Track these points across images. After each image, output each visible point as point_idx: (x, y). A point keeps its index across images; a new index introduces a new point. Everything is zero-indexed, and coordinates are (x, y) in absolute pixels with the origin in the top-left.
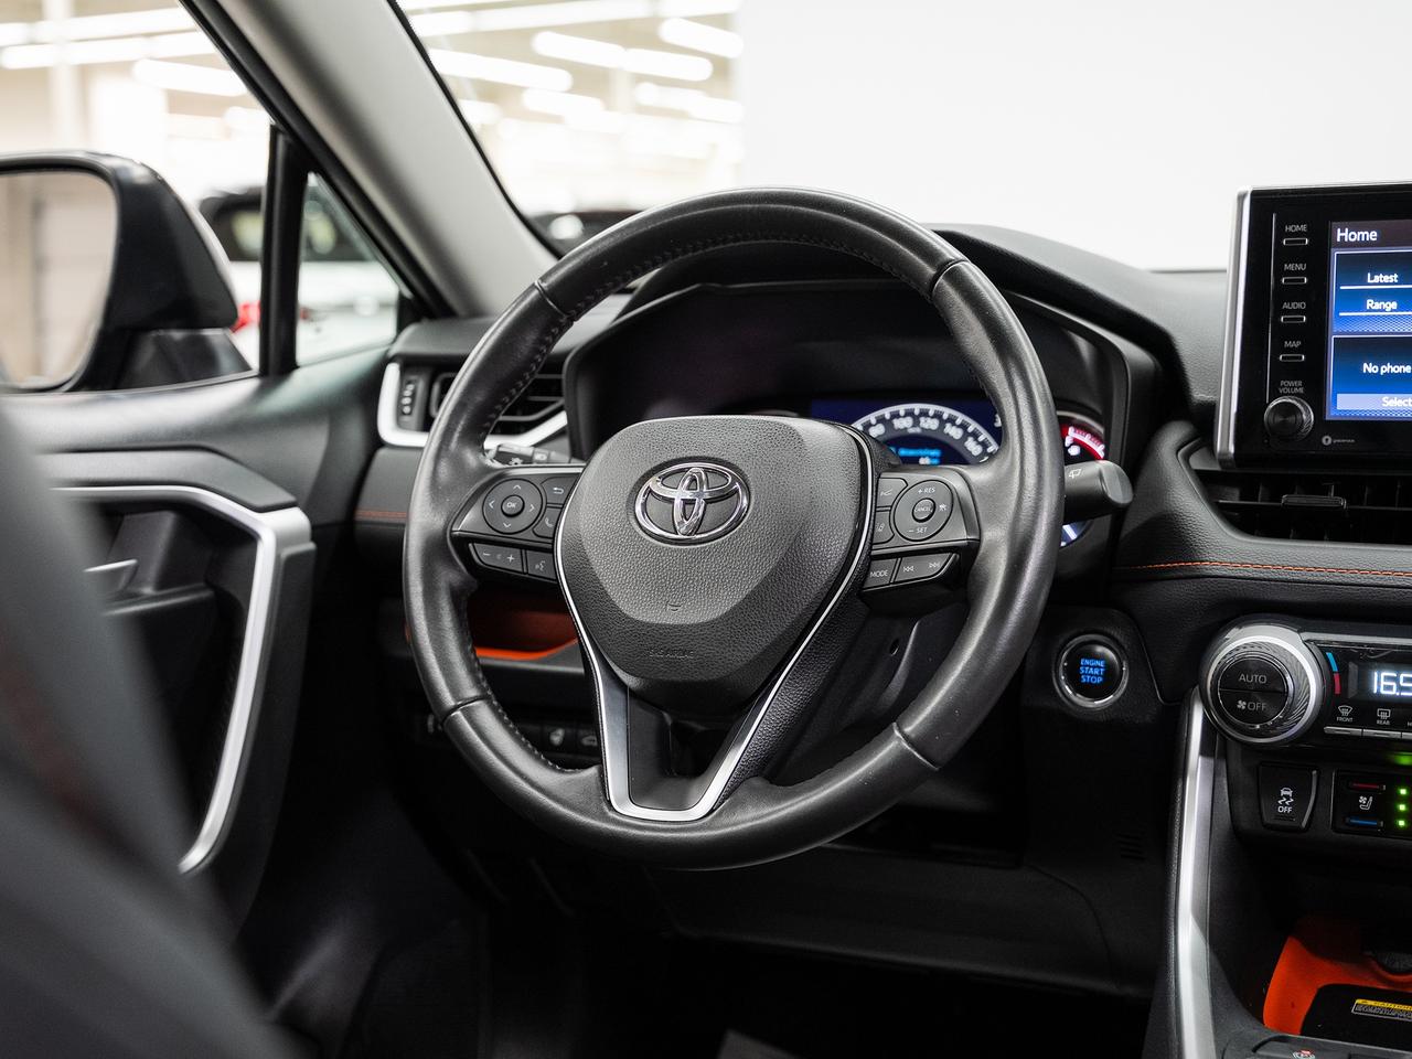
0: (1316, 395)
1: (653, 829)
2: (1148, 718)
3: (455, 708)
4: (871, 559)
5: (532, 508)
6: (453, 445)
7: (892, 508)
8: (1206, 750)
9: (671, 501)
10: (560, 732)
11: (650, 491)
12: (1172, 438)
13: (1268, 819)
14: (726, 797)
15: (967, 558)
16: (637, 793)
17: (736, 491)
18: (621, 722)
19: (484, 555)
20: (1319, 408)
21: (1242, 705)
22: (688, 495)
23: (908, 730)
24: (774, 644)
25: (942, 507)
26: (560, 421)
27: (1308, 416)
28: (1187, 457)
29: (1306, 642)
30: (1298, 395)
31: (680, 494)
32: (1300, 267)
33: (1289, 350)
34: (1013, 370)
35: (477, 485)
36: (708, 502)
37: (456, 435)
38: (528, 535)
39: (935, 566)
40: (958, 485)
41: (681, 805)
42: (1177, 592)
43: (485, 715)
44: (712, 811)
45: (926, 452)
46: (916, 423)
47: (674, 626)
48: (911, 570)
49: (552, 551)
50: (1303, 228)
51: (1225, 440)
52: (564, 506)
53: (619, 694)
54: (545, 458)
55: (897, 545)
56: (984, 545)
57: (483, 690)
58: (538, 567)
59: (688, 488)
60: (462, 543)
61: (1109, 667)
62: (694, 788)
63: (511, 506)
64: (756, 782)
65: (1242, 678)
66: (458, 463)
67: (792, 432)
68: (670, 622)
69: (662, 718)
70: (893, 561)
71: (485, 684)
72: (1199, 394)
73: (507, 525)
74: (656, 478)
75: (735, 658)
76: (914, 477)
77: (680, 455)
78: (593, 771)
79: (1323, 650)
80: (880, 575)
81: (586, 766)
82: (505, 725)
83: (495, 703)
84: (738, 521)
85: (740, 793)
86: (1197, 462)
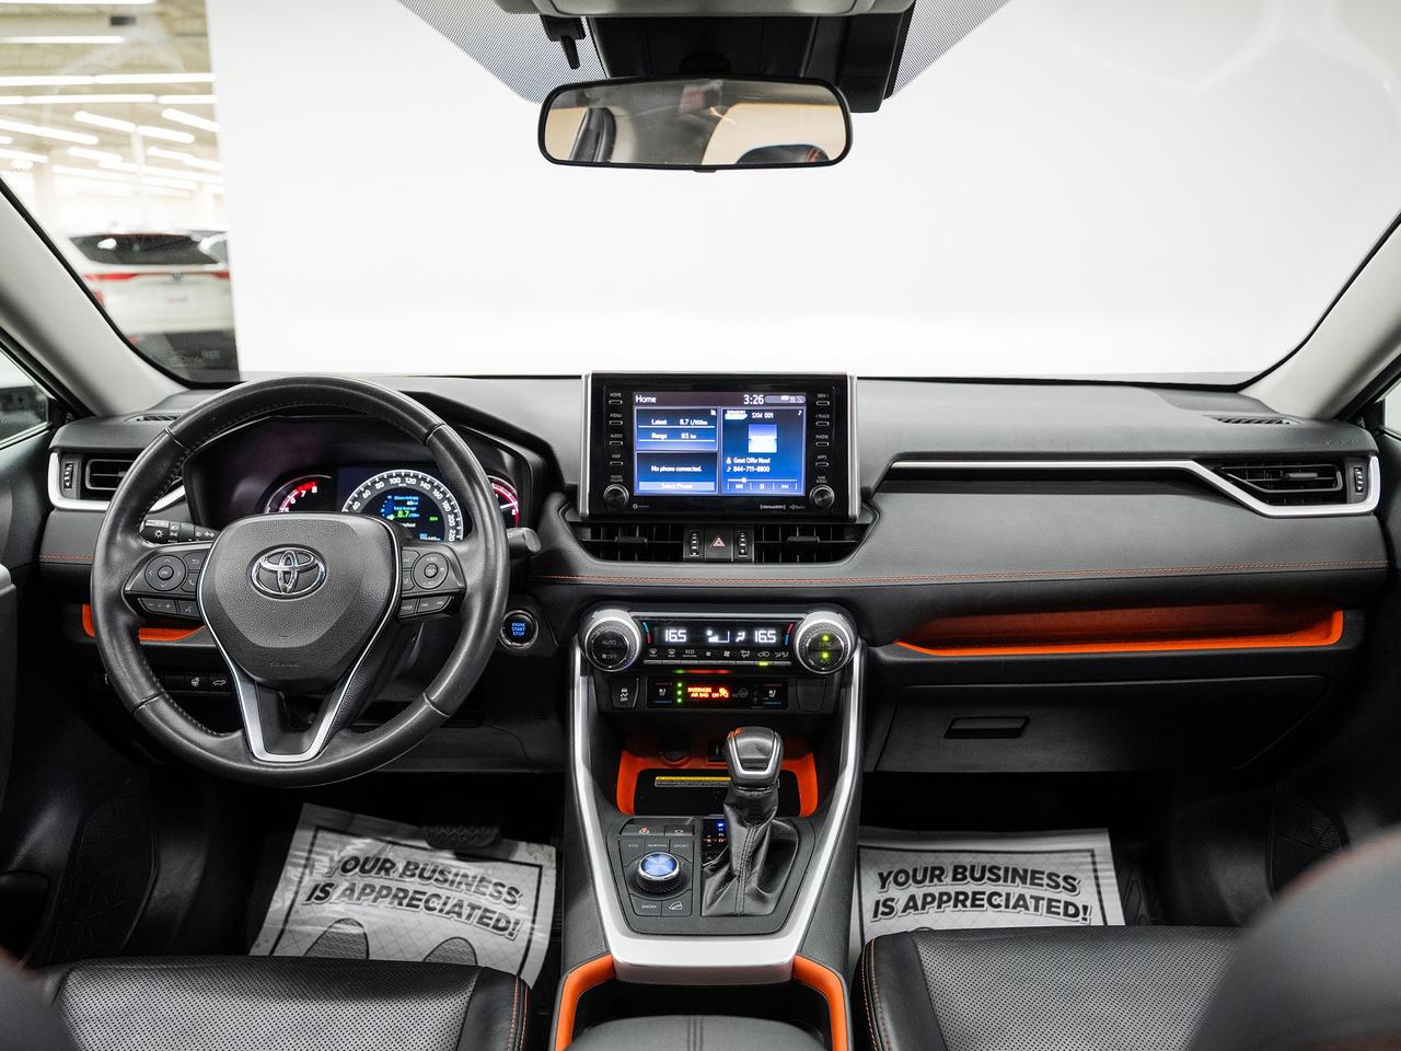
0: (629, 483)
1: (284, 767)
2: (551, 655)
3: (142, 703)
4: (401, 599)
5: (179, 574)
6: (119, 538)
7: (412, 569)
8: (583, 673)
9: (276, 572)
10: (197, 679)
11: (260, 566)
12: (555, 502)
13: (617, 705)
14: (326, 744)
15: (458, 600)
16: (270, 747)
17: (317, 565)
18: (254, 703)
19: (150, 605)
20: (631, 489)
21: (604, 656)
22: (287, 568)
23: (432, 698)
24: (349, 654)
25: (442, 569)
26: (181, 492)
27: (626, 494)
28: (563, 514)
29: (633, 618)
30: (620, 483)
31: (281, 567)
32: (618, 416)
33: (615, 459)
34: (476, 487)
35: (139, 560)
36: (298, 572)
37: (120, 529)
38: (178, 591)
39: (441, 603)
40: (448, 554)
41: (299, 751)
42: (563, 591)
43: (164, 708)
44: (319, 753)
45: (410, 498)
46: (403, 481)
47: (285, 649)
48: (425, 606)
49: (195, 600)
50: (619, 395)
51: (584, 508)
52: (201, 571)
53: (251, 686)
54: (178, 528)
55: (416, 591)
56: (468, 590)
57: (159, 689)
58: (188, 610)
59: (286, 564)
60: (132, 598)
61: (527, 626)
62: (305, 740)
63: (164, 573)
64: (343, 733)
65: (604, 642)
66: (126, 548)
67: (346, 527)
68: (283, 646)
69: (278, 695)
70: (415, 600)
71: (159, 685)
72: (568, 481)
73: (164, 586)
74: (263, 557)
75: (325, 665)
76: (423, 550)
77: (278, 544)
78: (238, 734)
79: (641, 622)
80: (408, 608)
81: (233, 730)
82: (176, 710)
83: (167, 696)
84: (321, 582)
85: (336, 741)
86: (569, 517)
